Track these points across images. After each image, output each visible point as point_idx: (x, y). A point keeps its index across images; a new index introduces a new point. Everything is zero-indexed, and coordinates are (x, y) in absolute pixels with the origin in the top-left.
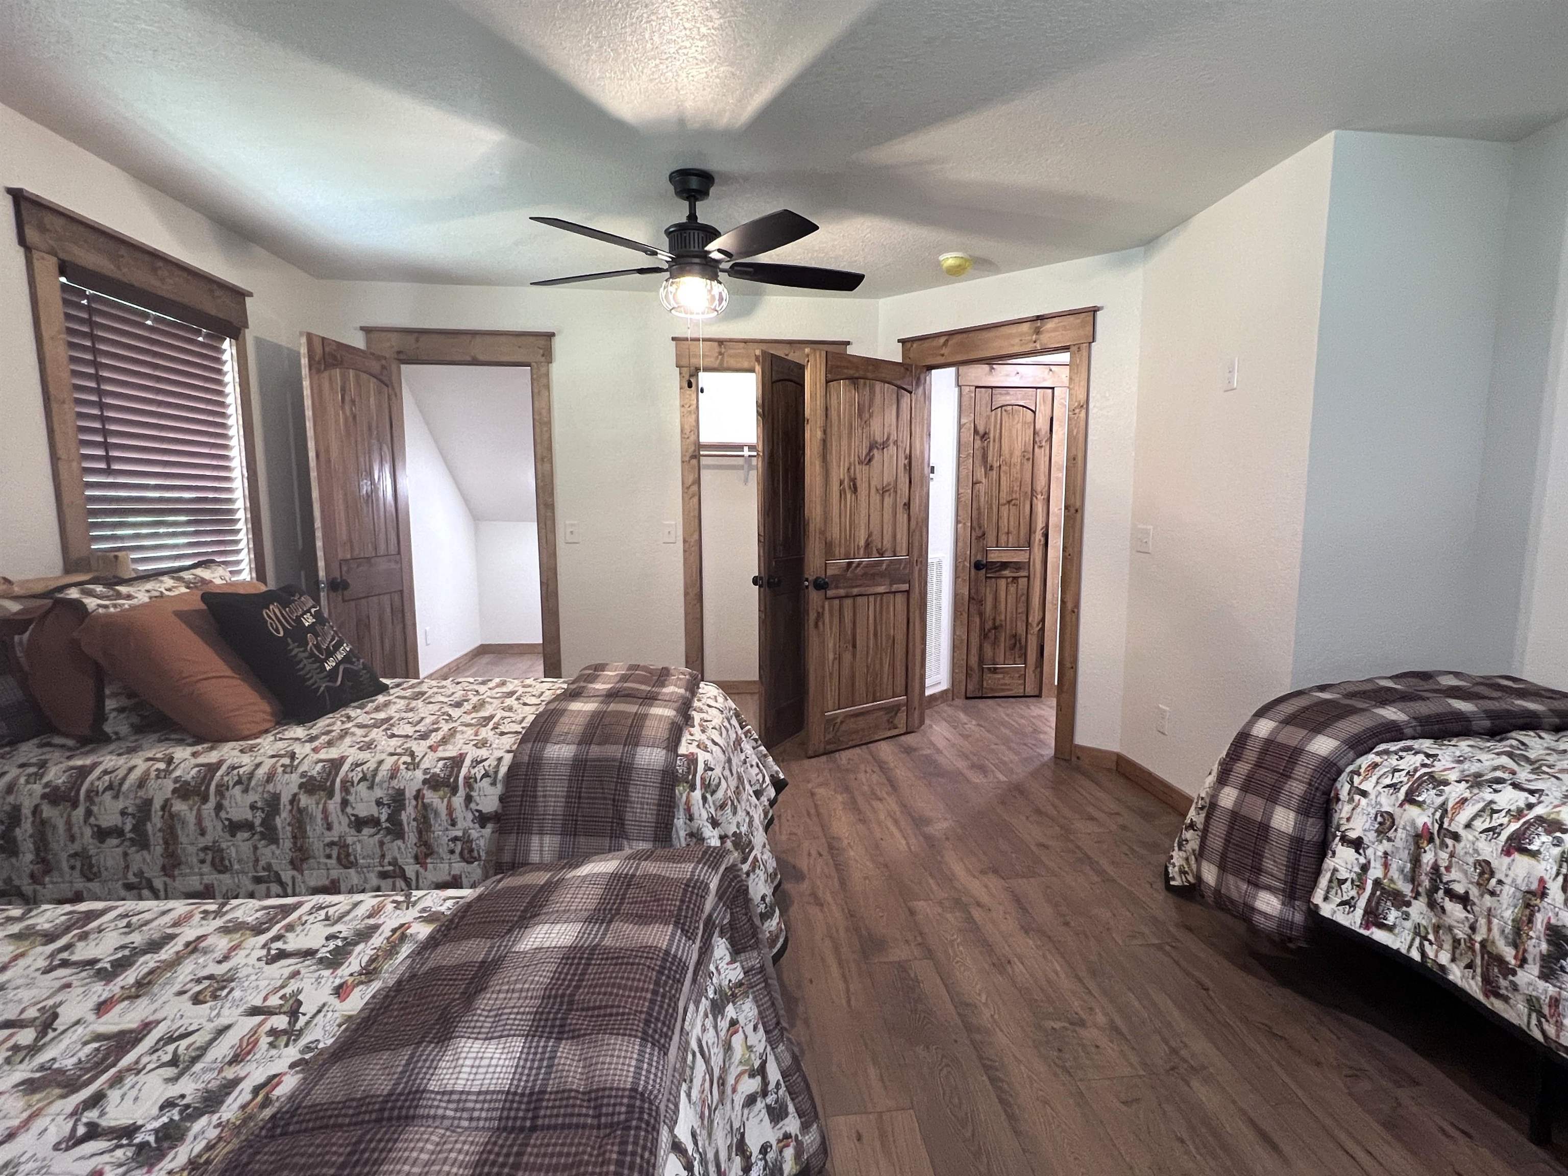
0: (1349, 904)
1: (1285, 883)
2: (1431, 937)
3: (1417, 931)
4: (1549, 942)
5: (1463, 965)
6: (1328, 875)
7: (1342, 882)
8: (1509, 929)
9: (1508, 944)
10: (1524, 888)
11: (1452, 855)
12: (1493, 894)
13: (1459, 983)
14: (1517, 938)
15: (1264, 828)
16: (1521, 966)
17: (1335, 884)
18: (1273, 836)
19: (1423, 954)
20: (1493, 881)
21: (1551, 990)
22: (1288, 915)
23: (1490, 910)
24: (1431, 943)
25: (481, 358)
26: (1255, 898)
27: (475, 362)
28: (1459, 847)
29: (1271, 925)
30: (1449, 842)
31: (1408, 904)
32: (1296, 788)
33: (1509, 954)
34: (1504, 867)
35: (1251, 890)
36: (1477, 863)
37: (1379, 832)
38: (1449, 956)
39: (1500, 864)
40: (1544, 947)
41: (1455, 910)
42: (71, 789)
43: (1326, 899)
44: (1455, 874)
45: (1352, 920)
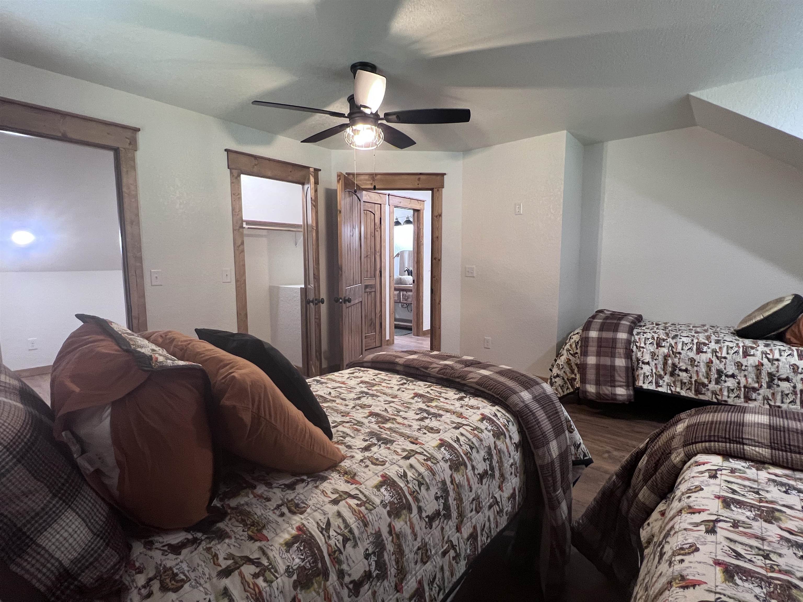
0: (651, 382)
1: (626, 382)
2: (672, 385)
3: (668, 385)
4: (717, 374)
5: (685, 390)
6: (642, 375)
7: (648, 376)
8: (705, 374)
9: (705, 378)
10: (706, 362)
11: (679, 359)
12: (697, 366)
13: (685, 395)
14: (708, 376)
15: (613, 367)
16: (710, 383)
17: (646, 377)
18: (617, 368)
19: (671, 391)
20: (696, 363)
21: (719, 387)
22: (629, 392)
23: (697, 371)
24: (672, 386)
25: (71, 135)
26: (615, 391)
27: (64, 138)
28: (682, 356)
29: (625, 398)
30: (678, 355)
31: (664, 378)
32: (621, 351)
33: (706, 381)
34: (699, 358)
35: (613, 388)
36: (689, 359)
37: (652, 358)
38: (680, 389)
39: (697, 358)
40: (716, 376)
41: (683, 375)
42: (315, 562)
43: (644, 383)
44: (681, 364)
45: (652, 387)
